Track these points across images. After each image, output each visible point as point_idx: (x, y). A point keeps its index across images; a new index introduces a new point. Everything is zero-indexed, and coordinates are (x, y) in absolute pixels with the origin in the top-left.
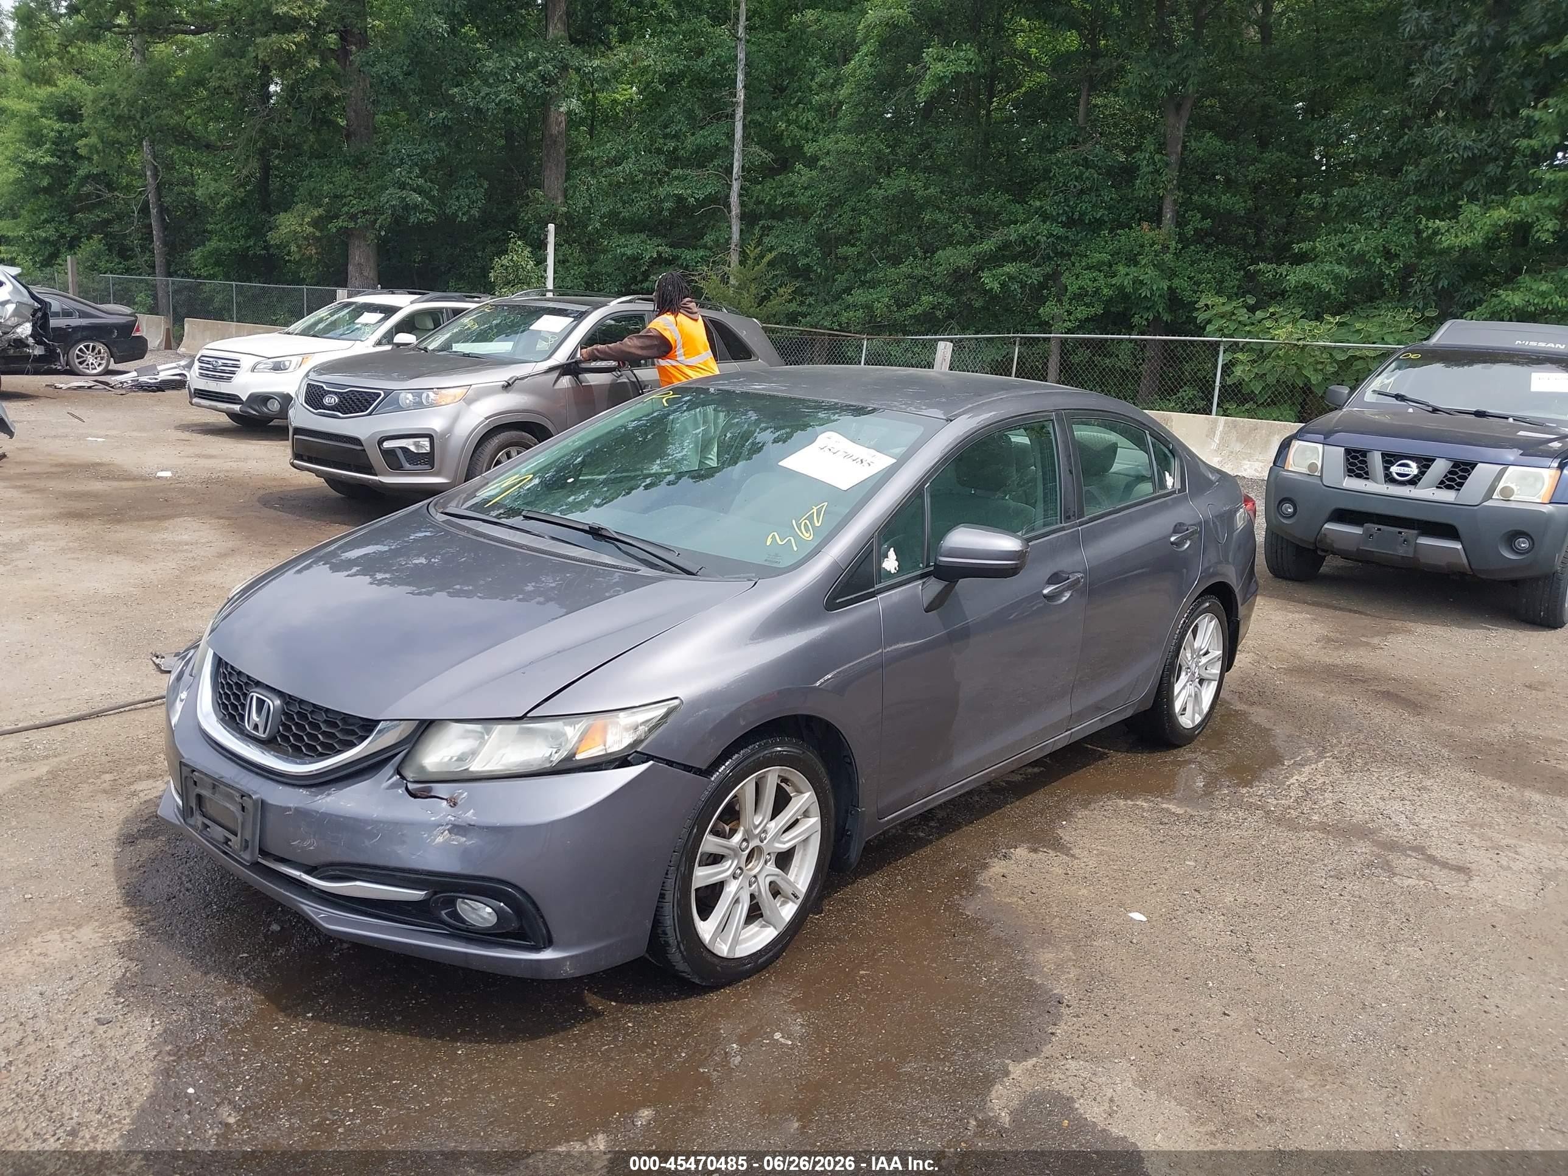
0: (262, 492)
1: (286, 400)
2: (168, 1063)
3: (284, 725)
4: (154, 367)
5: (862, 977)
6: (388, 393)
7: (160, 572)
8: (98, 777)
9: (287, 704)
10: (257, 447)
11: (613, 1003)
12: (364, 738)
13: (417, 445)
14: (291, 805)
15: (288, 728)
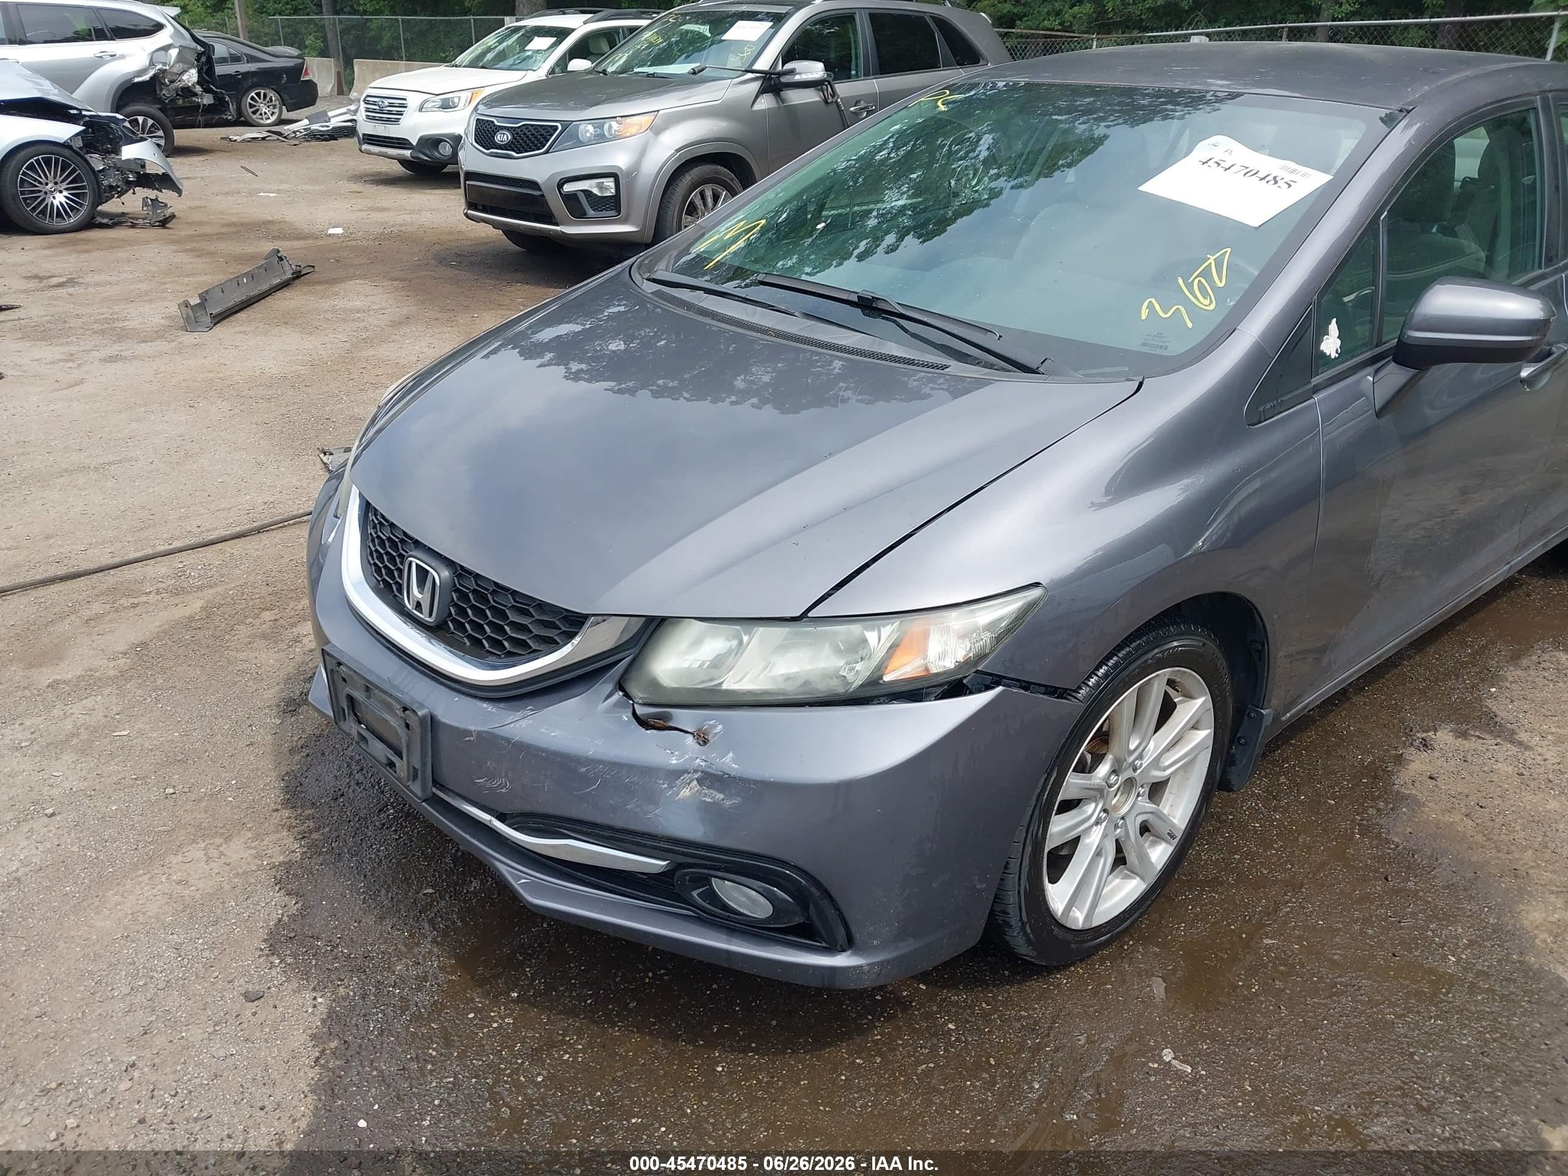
0: (437, 247)
1: (457, 140)
2: (333, 1070)
3: (456, 605)
4: (325, 113)
5: (1269, 949)
6: (566, 124)
7: (329, 346)
8: (257, 616)
9: (459, 576)
10: (432, 197)
11: (923, 987)
12: (571, 636)
13: (601, 187)
14: (472, 728)
15: (462, 612)
